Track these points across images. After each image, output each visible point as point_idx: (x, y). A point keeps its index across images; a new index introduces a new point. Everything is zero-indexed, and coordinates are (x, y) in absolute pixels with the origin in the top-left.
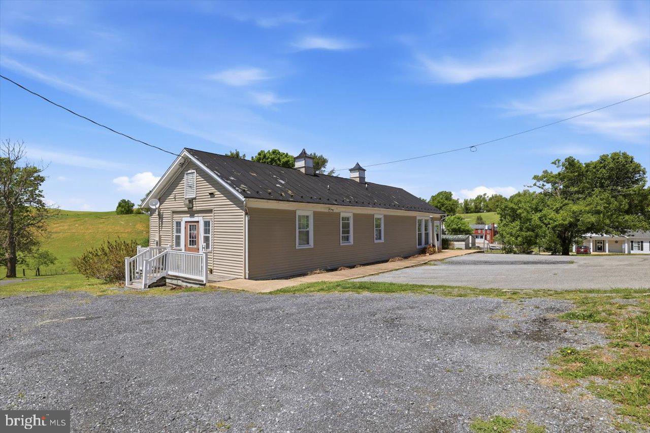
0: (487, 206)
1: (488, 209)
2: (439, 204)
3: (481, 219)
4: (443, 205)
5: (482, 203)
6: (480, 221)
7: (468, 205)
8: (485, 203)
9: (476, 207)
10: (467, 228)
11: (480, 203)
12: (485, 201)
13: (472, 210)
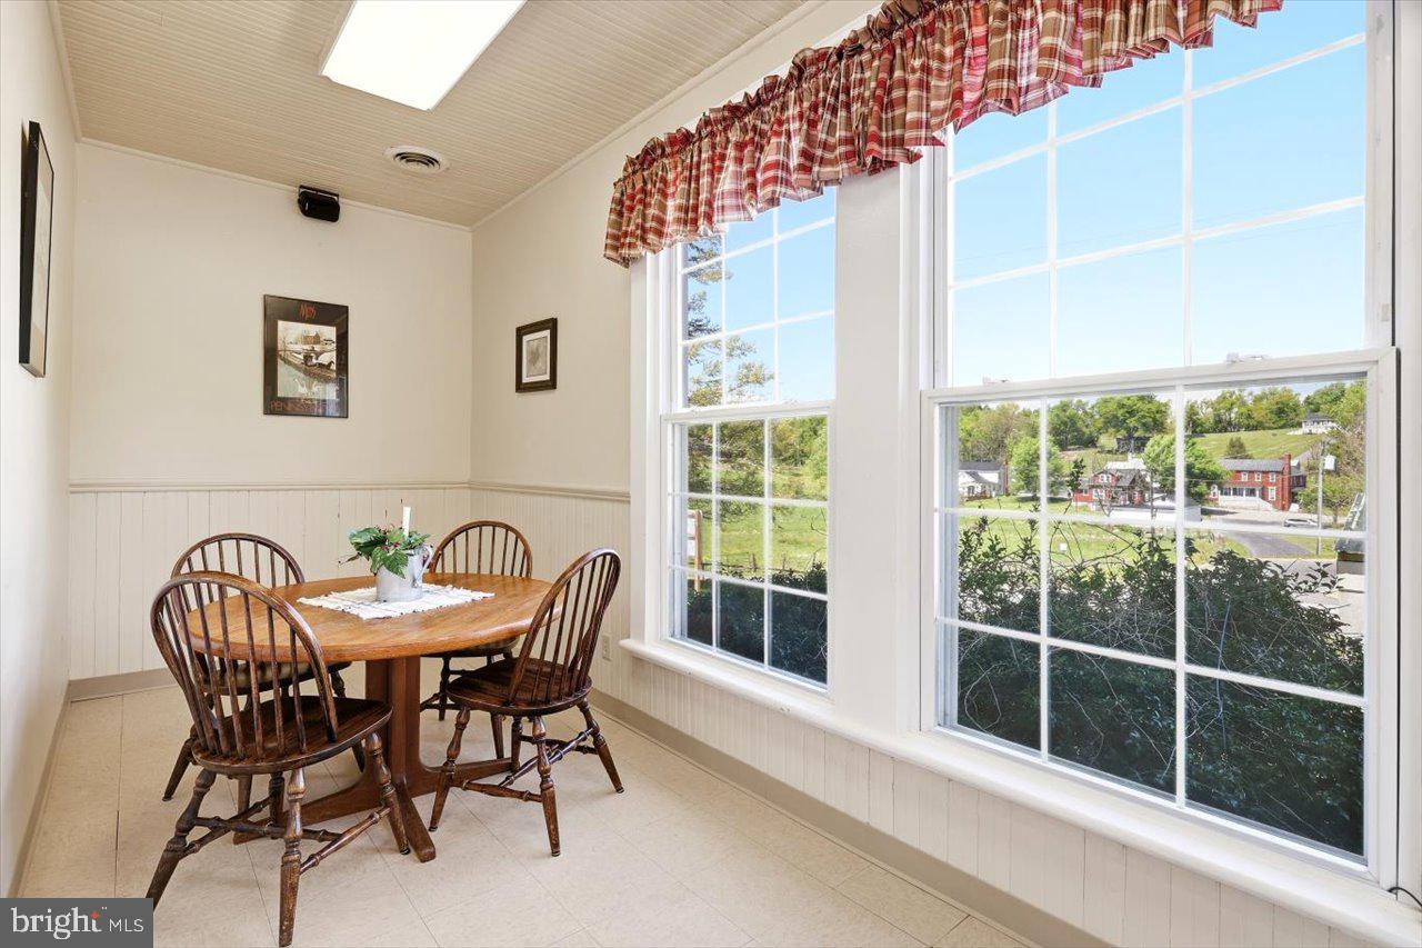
0: (1249, 417)
1: (1252, 422)
2: (1121, 412)
3: (1241, 446)
4: (1131, 413)
5: (1236, 410)
6: (1237, 450)
7: (1197, 414)
8: (1243, 410)
9: (1218, 421)
10: (1212, 468)
11: (1230, 409)
12: (1244, 404)
13: (1207, 426)
